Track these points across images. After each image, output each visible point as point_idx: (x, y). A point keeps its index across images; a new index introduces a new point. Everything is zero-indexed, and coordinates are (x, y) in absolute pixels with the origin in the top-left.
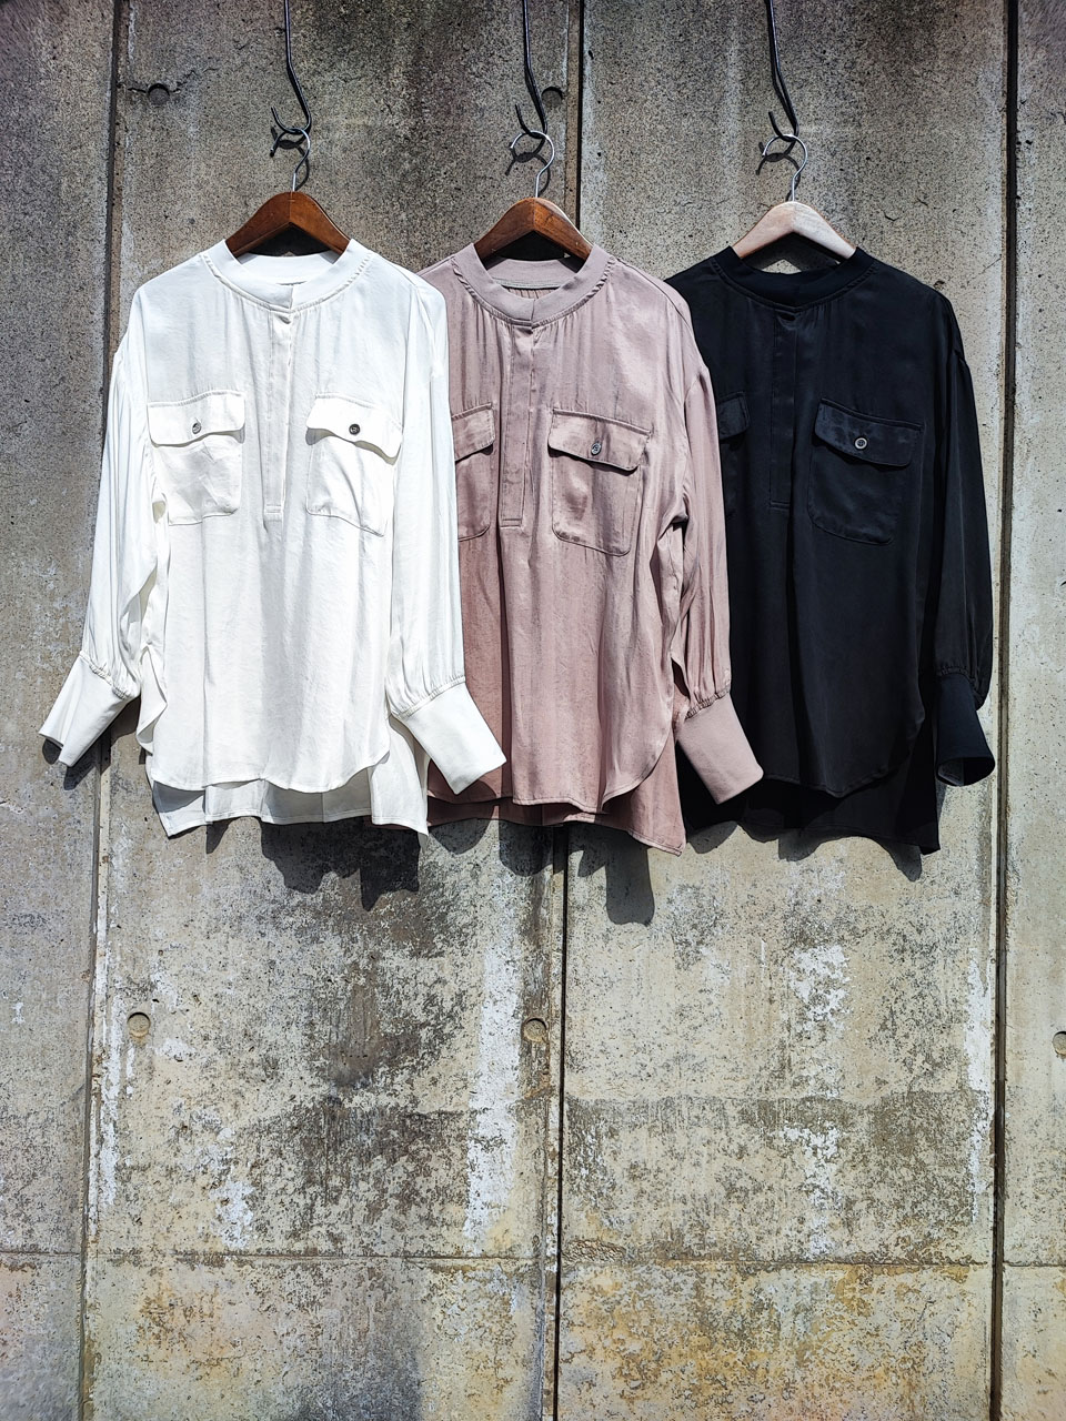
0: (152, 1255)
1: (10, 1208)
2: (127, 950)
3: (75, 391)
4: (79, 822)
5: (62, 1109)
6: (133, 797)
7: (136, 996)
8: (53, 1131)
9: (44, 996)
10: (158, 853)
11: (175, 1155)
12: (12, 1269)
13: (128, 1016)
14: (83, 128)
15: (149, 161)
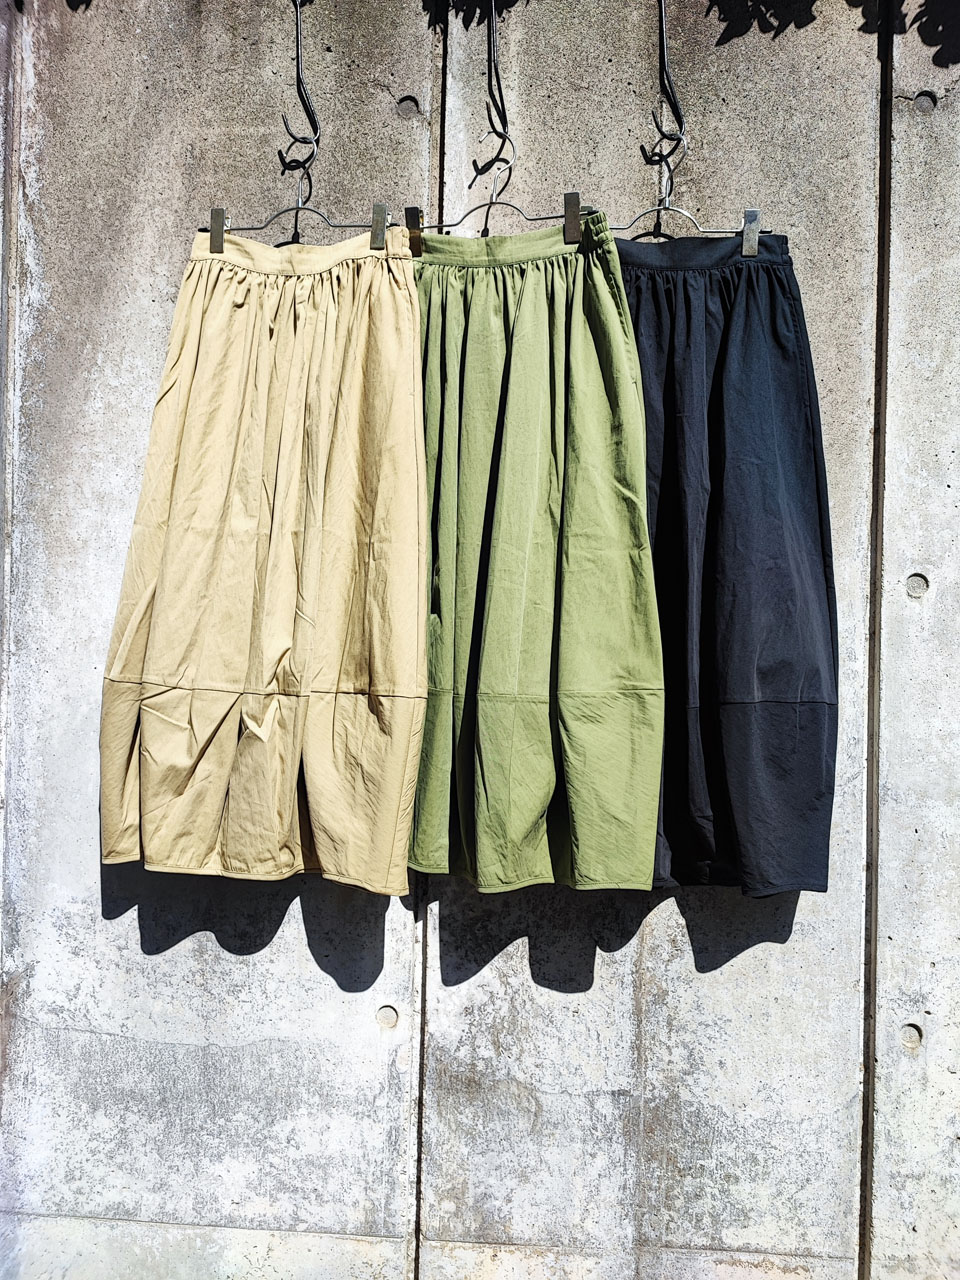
0: (927, 1262)
1: (784, 1211)
2: (898, 960)
3: (844, 402)
4: (848, 832)
5: (835, 1116)
6: (903, 808)
7: (908, 1007)
8: (826, 1136)
9: (816, 1003)
10: (929, 865)
11: (950, 1165)
12: (785, 1270)
13: (900, 1027)
14: (849, 138)
15: (918, 170)
